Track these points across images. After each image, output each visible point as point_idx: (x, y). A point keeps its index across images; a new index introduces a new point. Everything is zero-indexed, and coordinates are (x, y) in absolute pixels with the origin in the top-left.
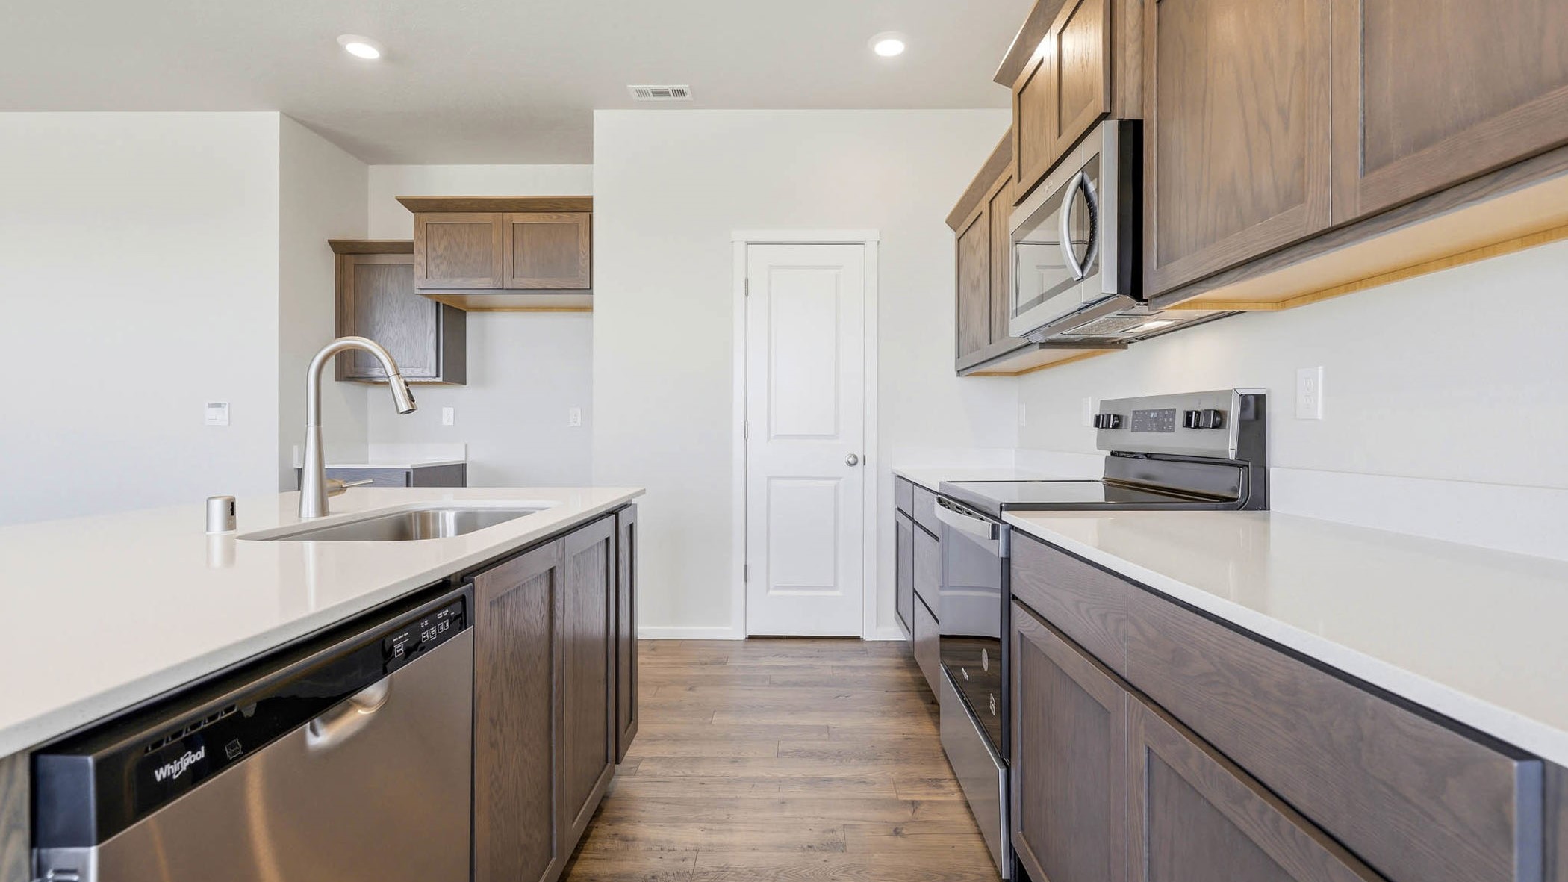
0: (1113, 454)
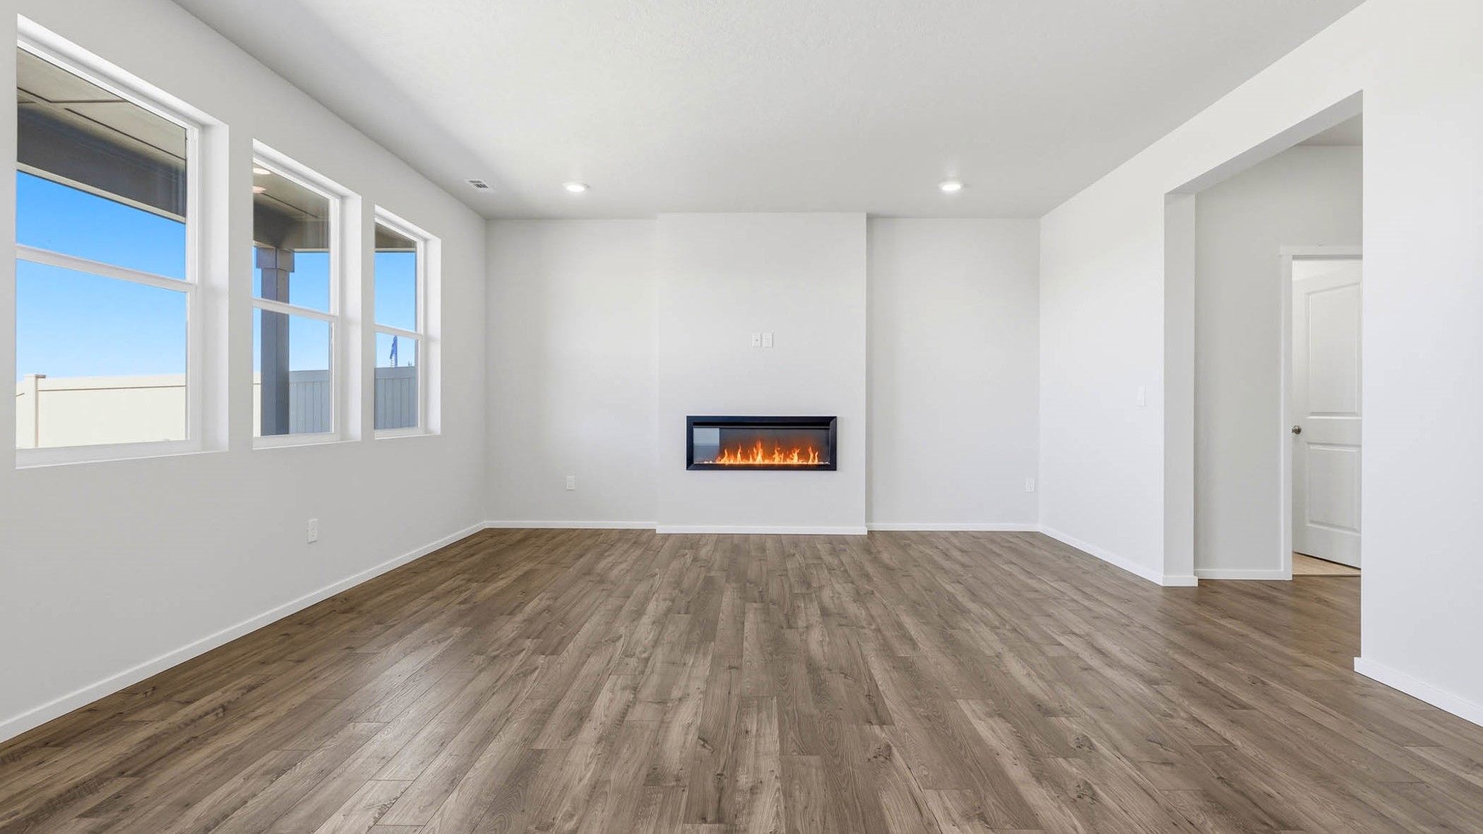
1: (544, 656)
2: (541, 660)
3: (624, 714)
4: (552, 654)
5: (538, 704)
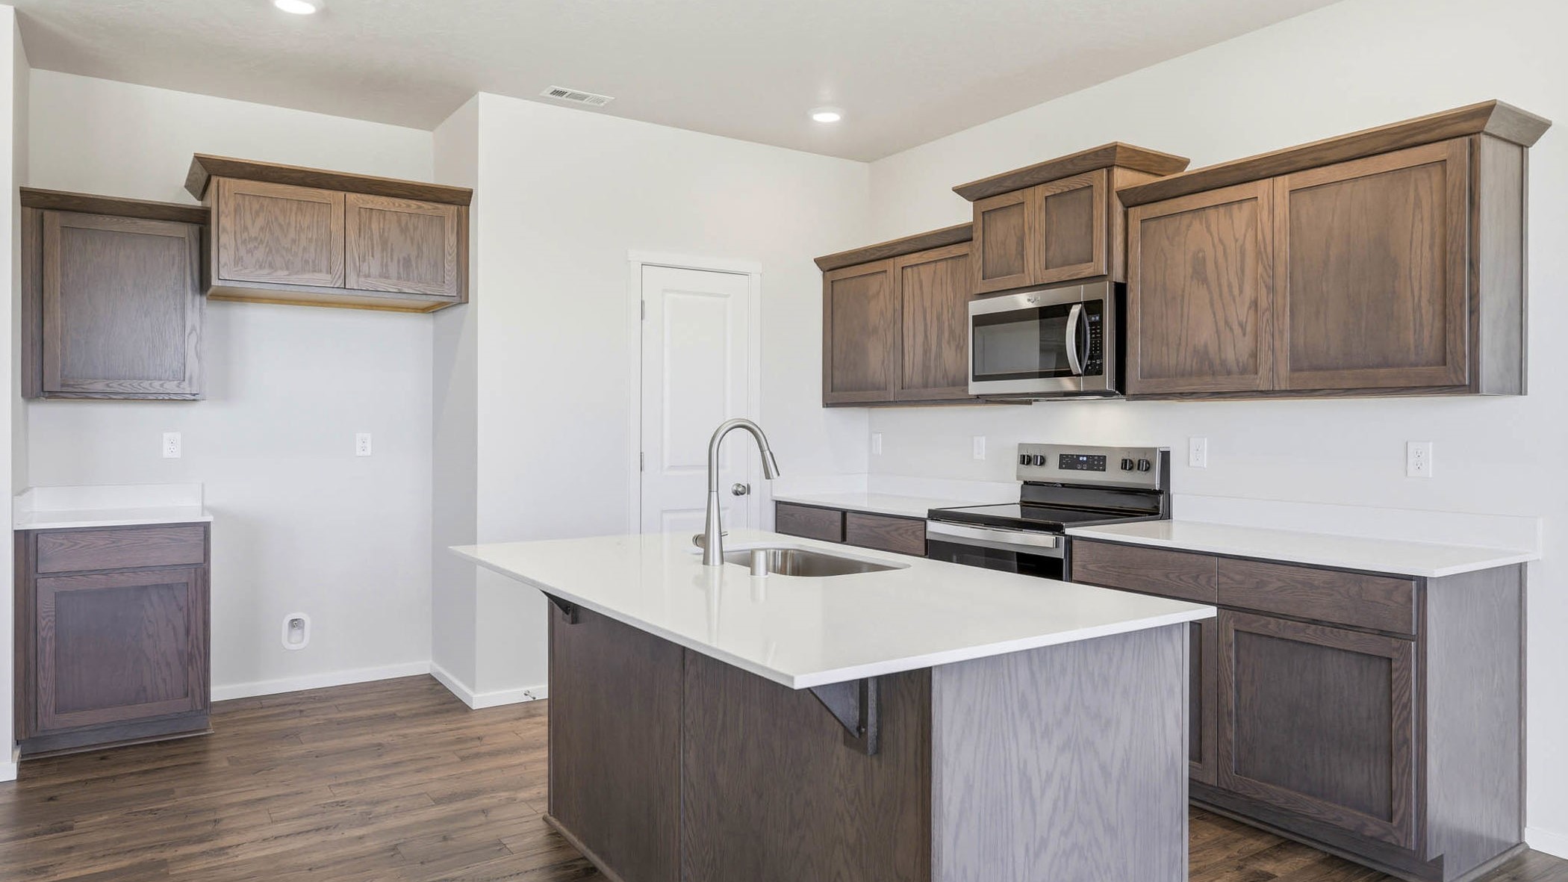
0: (1026, 483)
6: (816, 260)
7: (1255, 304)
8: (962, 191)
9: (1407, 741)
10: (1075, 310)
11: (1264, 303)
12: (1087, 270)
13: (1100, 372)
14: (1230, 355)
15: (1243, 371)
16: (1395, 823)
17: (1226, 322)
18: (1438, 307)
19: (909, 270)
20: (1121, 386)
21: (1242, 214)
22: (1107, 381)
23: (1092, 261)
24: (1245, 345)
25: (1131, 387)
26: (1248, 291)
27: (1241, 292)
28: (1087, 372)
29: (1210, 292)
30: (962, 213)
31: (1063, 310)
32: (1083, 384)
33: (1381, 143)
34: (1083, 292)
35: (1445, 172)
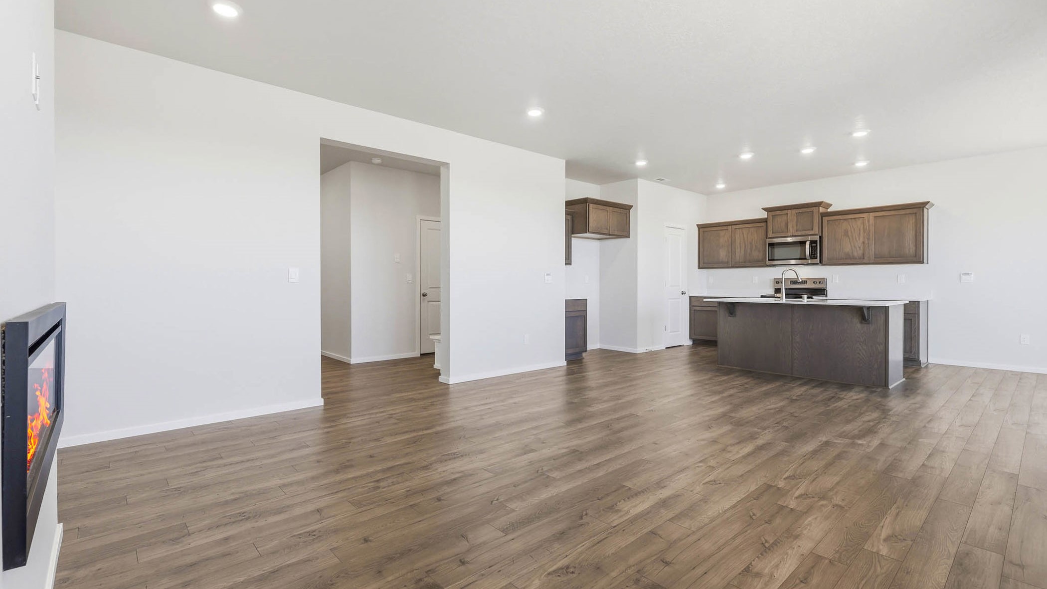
1: (778, 486)
2: (781, 484)
3: (738, 443)
4: (770, 486)
5: (786, 459)
6: (697, 225)
7: (864, 243)
8: (765, 209)
9: (915, 336)
10: (808, 243)
11: (866, 242)
12: (811, 232)
13: (816, 258)
14: (855, 254)
15: (860, 258)
16: (912, 353)
17: (855, 247)
18: (914, 244)
19: (738, 230)
20: (821, 263)
21: (859, 222)
22: (818, 261)
23: (813, 230)
24: (861, 252)
25: (823, 263)
26: (861, 239)
27: (859, 239)
28: (811, 258)
29: (849, 238)
30: (764, 215)
31: (804, 243)
32: (810, 261)
33: (900, 208)
34: (810, 238)
35: (916, 215)
